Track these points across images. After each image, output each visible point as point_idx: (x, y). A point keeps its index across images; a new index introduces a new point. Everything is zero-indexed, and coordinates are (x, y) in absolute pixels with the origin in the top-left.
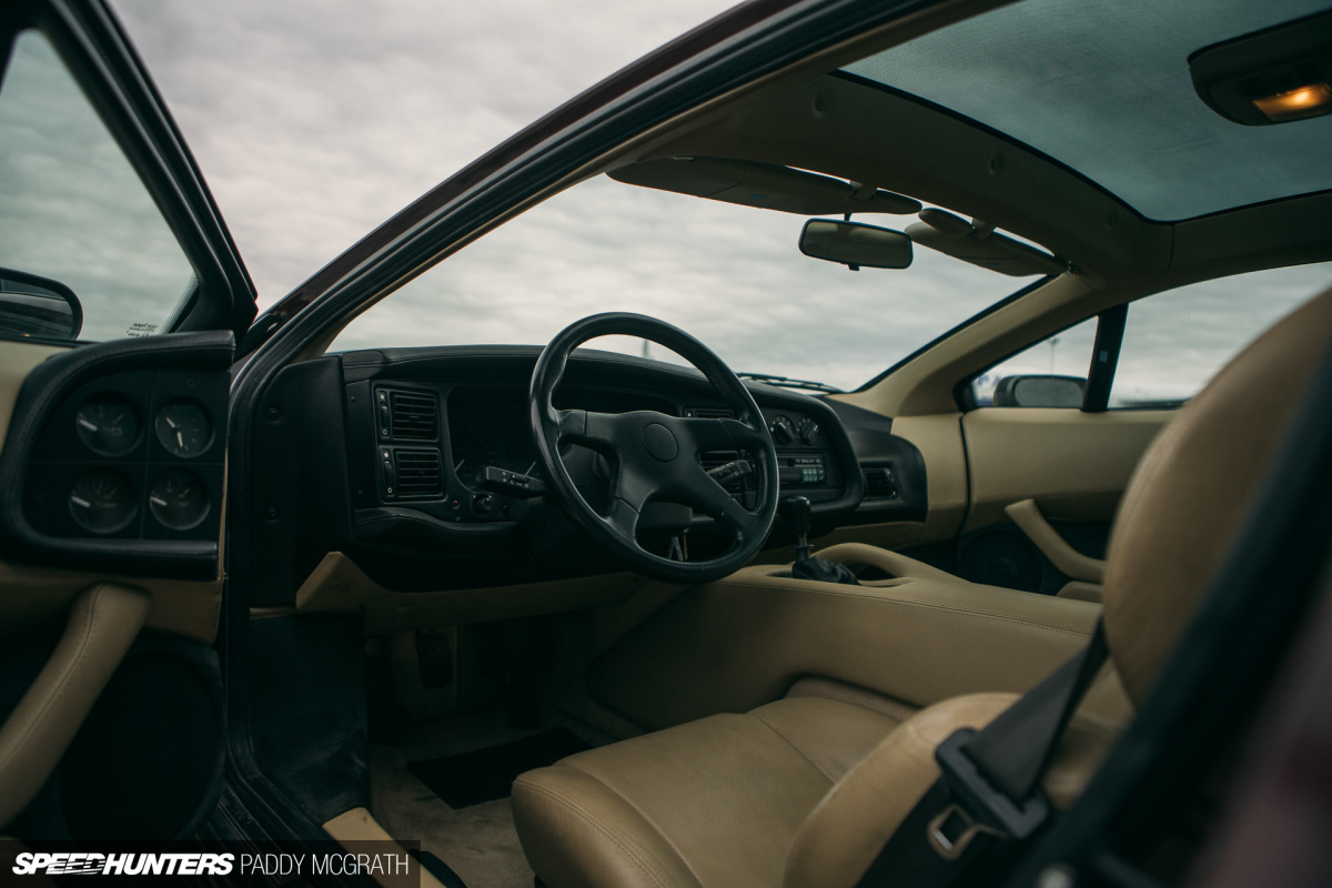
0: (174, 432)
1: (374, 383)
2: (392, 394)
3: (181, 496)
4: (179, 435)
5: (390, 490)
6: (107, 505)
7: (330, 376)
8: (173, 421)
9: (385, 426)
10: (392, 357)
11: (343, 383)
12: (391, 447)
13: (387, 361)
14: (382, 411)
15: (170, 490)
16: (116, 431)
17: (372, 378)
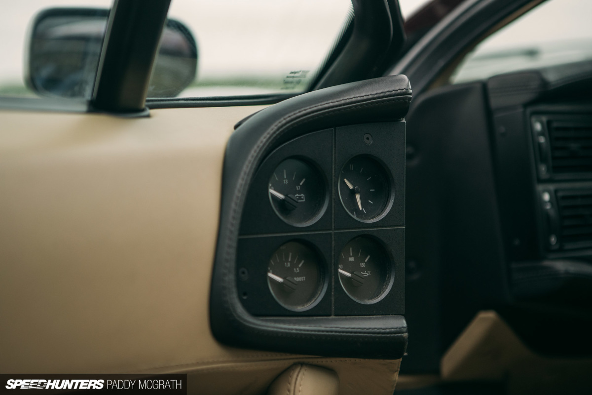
0: (353, 193)
1: (529, 110)
2: (549, 123)
3: (363, 265)
4: (358, 197)
5: (553, 240)
6: (297, 279)
7: (473, 105)
8: (352, 184)
9: (543, 160)
10: (552, 77)
11: (488, 112)
12: (552, 187)
13: (544, 83)
14: (540, 144)
15: (351, 259)
16: (300, 198)
17: (526, 105)
